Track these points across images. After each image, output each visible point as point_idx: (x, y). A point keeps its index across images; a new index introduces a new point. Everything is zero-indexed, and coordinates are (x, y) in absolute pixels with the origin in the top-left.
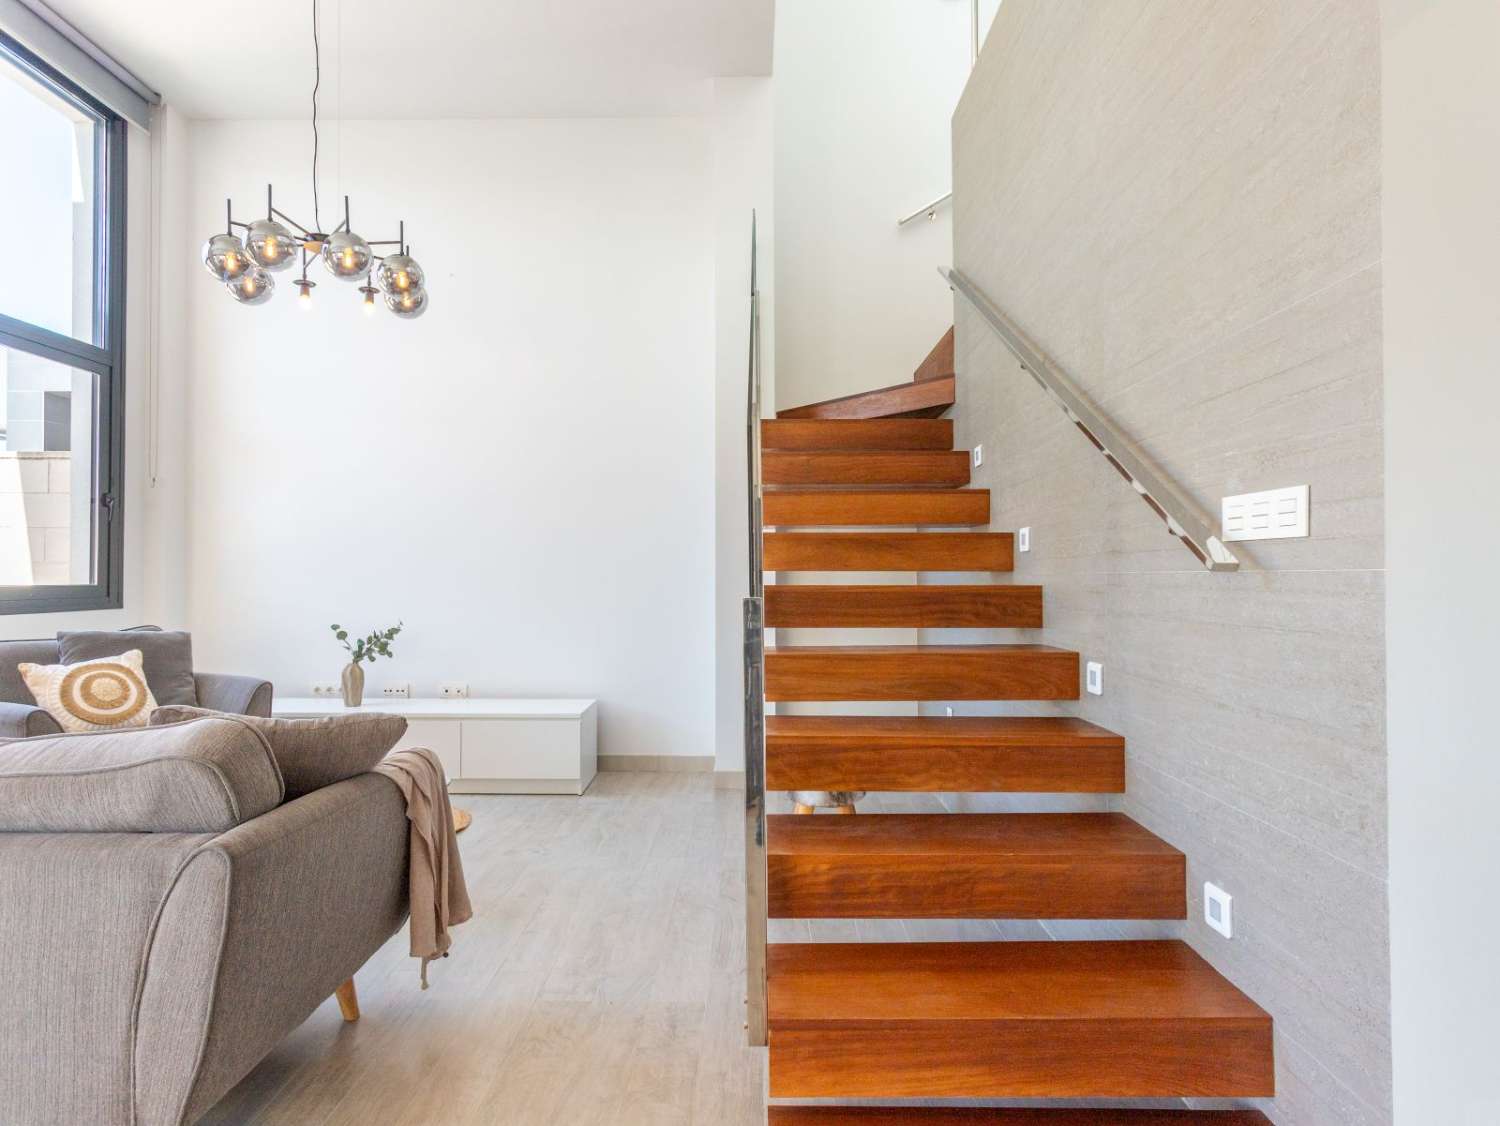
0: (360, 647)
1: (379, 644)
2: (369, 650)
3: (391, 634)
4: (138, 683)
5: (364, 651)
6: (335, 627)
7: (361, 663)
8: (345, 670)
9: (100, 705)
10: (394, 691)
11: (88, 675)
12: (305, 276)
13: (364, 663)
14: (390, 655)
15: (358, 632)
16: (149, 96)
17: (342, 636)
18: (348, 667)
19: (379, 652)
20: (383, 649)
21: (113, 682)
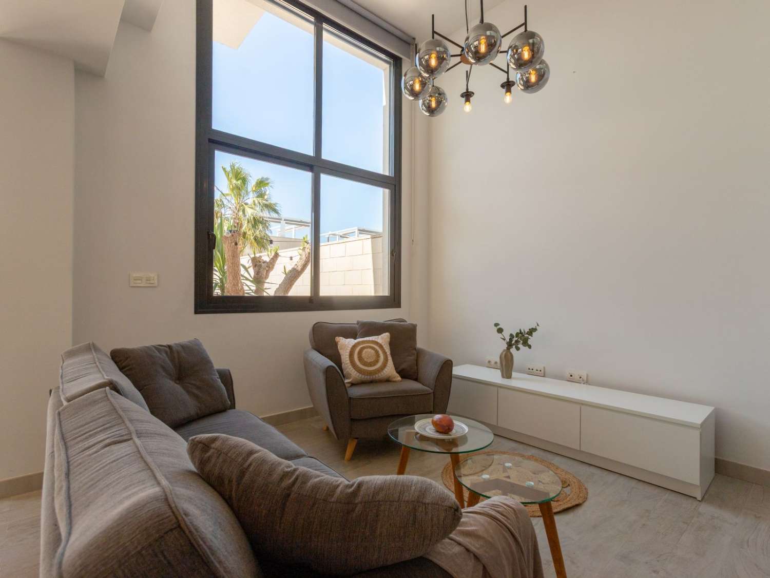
0: (511, 340)
1: (522, 339)
2: (517, 342)
3: (532, 331)
4: (385, 353)
5: (513, 342)
6: (496, 325)
7: (511, 350)
8: (502, 354)
9: (365, 364)
10: (535, 370)
11: (362, 346)
12: (467, 89)
13: (513, 350)
14: (530, 347)
15: (510, 330)
16: (409, 40)
17: (500, 331)
18: (504, 351)
19: (522, 344)
20: (525, 343)
21: (373, 351)
